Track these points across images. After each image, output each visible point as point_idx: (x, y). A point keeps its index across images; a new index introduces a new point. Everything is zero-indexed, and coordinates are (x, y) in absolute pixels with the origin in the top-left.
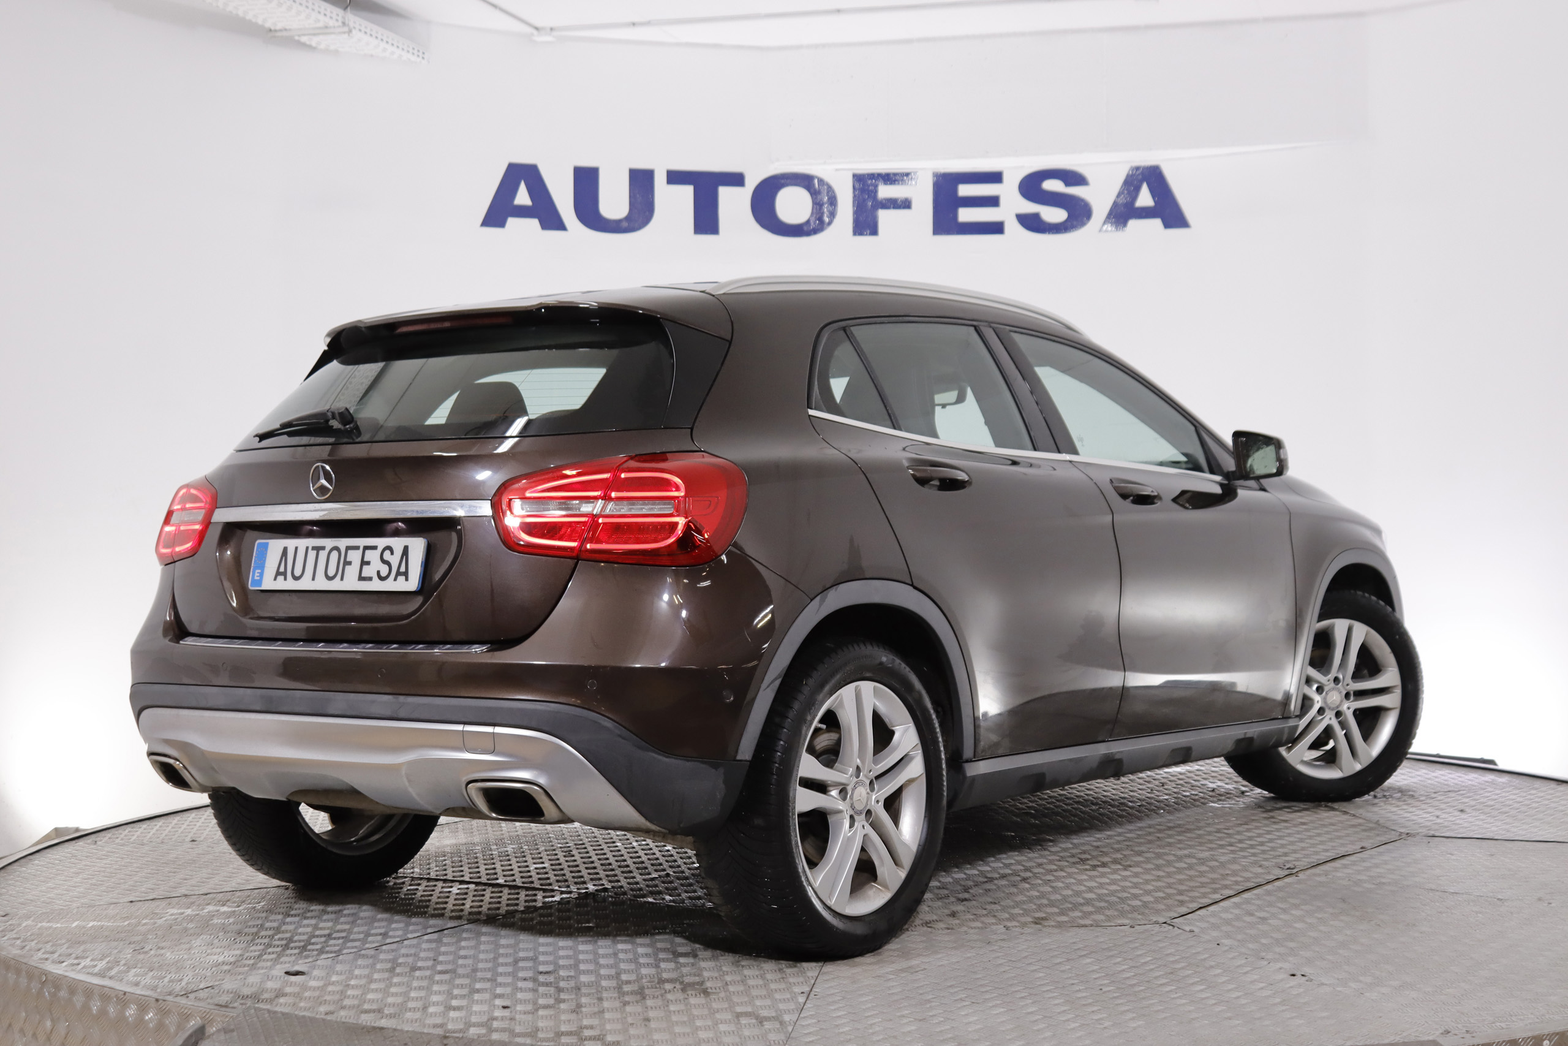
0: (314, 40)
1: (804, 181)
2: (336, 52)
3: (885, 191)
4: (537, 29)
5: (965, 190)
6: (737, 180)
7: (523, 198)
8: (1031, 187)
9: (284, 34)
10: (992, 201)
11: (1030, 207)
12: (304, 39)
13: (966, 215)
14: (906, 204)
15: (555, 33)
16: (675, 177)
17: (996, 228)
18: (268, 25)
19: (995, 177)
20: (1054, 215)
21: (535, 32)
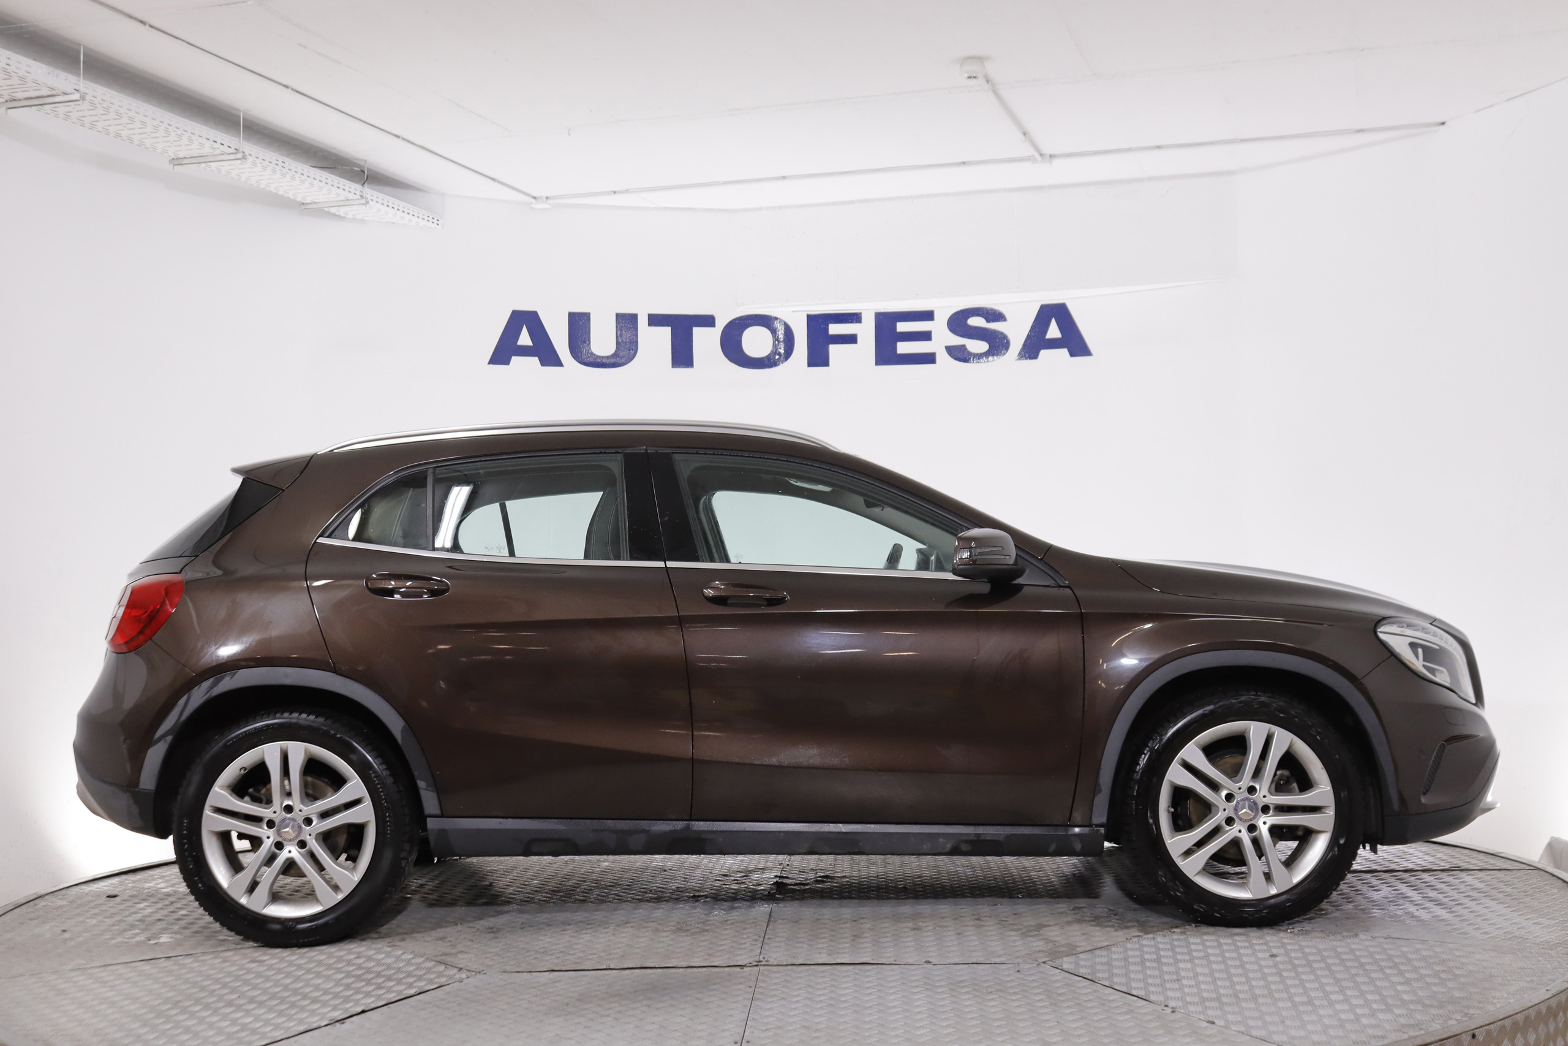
0: (342, 212)
1: (765, 321)
2: (363, 221)
3: (835, 329)
4: (534, 198)
5: (902, 327)
6: (708, 321)
7: (525, 339)
8: (958, 323)
9: (314, 206)
10: (926, 336)
11: (957, 341)
12: (333, 210)
13: (903, 348)
14: (851, 339)
15: (549, 201)
16: (655, 320)
17: (929, 359)
18: (299, 199)
19: (928, 316)
20: (978, 346)
21: (533, 201)
